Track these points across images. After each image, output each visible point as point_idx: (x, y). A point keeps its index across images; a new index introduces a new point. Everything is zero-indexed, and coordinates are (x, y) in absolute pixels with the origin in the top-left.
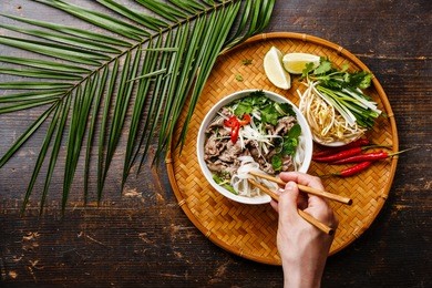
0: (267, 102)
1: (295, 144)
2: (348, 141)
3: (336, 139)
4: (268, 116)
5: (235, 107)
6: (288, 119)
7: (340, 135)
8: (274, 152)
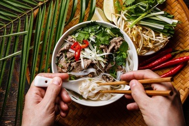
0: (100, 29)
1: (124, 57)
2: (157, 50)
3: (149, 49)
4: (102, 39)
5: (77, 35)
6: (117, 39)
7: (150, 46)
8: (110, 66)
